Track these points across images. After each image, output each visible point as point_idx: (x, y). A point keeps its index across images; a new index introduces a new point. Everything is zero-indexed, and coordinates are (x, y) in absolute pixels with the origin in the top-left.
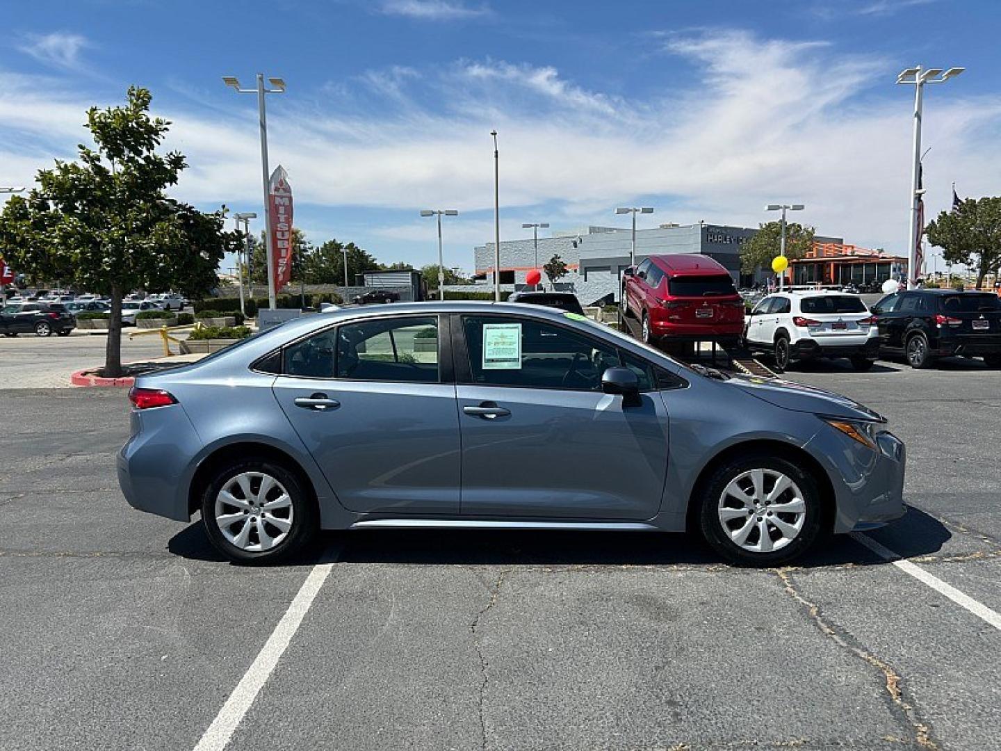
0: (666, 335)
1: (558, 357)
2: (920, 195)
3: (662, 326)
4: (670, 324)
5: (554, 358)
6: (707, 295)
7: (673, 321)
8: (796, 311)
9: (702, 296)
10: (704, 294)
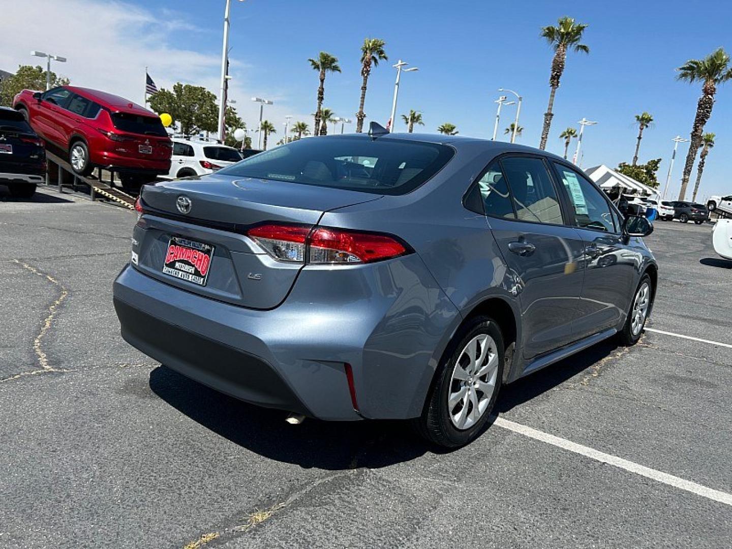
0: (111, 166)
1: (12, 179)
2: (227, 79)
3: (105, 156)
4: (116, 156)
5: (9, 178)
6: (147, 134)
7: (120, 153)
8: (200, 155)
9: (143, 134)
10: (146, 132)
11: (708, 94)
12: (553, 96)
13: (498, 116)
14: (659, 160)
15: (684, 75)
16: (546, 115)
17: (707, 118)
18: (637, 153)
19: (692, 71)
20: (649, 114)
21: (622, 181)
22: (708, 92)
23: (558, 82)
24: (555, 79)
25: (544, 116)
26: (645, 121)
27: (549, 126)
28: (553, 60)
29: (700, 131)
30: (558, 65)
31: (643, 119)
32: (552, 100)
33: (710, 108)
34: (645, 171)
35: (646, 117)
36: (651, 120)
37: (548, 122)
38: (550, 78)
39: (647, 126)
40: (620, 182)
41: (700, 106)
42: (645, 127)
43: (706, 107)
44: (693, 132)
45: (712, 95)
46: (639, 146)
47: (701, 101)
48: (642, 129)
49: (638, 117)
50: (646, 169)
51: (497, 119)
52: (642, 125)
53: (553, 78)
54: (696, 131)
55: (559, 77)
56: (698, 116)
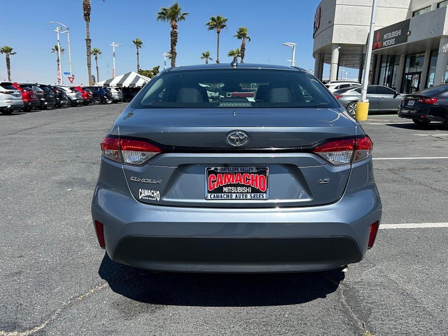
11: (174, 29)
12: (88, 27)
13: (59, 41)
14: (159, 67)
15: (160, 17)
16: (86, 40)
17: (176, 42)
18: (138, 63)
19: (163, 15)
20: (140, 40)
21: (146, 80)
22: (174, 27)
23: (89, 18)
24: (87, 16)
25: (85, 41)
26: (138, 44)
27: (90, 47)
28: (82, 3)
29: (174, 49)
30: (87, 7)
31: (137, 42)
32: (88, 30)
33: (177, 36)
34: (153, 73)
35: (139, 41)
36: (142, 43)
37: (89, 45)
38: (83, 16)
39: (140, 47)
40: (146, 81)
41: (172, 35)
42: (139, 47)
43: (175, 36)
44: (172, 50)
45: (176, 29)
46: (139, 59)
47: (172, 32)
48: (138, 48)
49: (134, 41)
50: (153, 72)
51: (58, 43)
52: (137, 46)
53: (85, 15)
54: (172, 49)
55: (89, 14)
56: (172, 41)
